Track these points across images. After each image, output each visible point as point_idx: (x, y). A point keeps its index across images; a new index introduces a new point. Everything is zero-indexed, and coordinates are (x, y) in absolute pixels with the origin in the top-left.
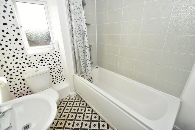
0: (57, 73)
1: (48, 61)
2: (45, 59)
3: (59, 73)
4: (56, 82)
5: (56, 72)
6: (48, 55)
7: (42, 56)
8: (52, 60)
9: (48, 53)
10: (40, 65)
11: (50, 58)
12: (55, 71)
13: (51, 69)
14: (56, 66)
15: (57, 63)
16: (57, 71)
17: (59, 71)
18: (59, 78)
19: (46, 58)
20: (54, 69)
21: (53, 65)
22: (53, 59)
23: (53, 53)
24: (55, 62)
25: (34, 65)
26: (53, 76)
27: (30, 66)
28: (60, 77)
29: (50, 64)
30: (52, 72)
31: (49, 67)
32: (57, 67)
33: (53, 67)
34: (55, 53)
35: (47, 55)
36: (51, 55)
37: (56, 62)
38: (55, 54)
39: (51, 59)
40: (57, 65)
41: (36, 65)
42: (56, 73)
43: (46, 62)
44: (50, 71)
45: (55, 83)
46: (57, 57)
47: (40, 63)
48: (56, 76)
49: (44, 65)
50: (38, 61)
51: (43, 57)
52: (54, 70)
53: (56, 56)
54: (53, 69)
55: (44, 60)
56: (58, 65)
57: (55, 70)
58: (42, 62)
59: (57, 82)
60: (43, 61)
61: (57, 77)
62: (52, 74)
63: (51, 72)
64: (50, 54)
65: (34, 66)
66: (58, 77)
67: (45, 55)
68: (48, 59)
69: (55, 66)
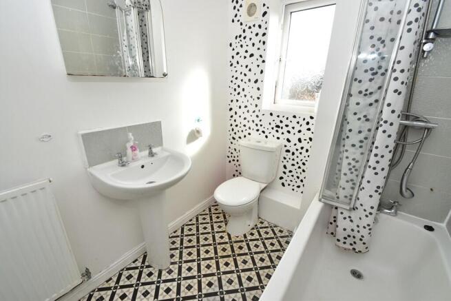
0: (297, 166)
1: (289, 132)
2: (284, 127)
3: (299, 167)
4: (286, 184)
5: (295, 162)
6: (293, 119)
7: (281, 118)
8: (297, 133)
9: (295, 117)
10: (271, 135)
11: (293, 128)
12: (293, 160)
13: (288, 151)
14: (300, 150)
15: (304, 144)
16: (297, 163)
17: (300, 164)
18: (297, 179)
19: (287, 126)
20: (293, 154)
21: (295, 145)
22: (300, 131)
23: (304, 119)
24: (300, 140)
25: (264, 130)
26: (285, 167)
27: (258, 130)
28: (298, 177)
29: (288, 140)
30: (288, 159)
31: (285, 146)
32: (301, 153)
33: (293, 149)
34: (308, 119)
35: (291, 118)
36: (298, 123)
37: (302, 140)
38: (308, 123)
39: (296, 131)
40: (302, 148)
41: (267, 133)
42: (293, 165)
43: (283, 133)
44: (285, 154)
45: (283, 184)
46: (309, 129)
47: (274, 132)
48: (290, 171)
49: (278, 138)
50: (272, 126)
51: (281, 122)
52: (292, 157)
53: (308, 127)
54: (291, 153)
55: (282, 128)
56: (305, 150)
57: (295, 157)
58: (277, 131)
59: (289, 185)
60: (279, 129)
61: (293, 176)
62: (285, 161)
63: (285, 158)
64: (297, 119)
65: (264, 132)
66: (295, 177)
67: (287, 119)
68: (290, 128)
69: (297, 150)
